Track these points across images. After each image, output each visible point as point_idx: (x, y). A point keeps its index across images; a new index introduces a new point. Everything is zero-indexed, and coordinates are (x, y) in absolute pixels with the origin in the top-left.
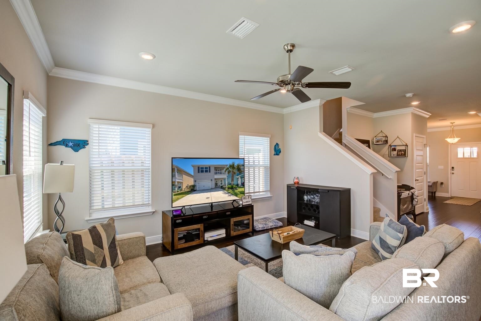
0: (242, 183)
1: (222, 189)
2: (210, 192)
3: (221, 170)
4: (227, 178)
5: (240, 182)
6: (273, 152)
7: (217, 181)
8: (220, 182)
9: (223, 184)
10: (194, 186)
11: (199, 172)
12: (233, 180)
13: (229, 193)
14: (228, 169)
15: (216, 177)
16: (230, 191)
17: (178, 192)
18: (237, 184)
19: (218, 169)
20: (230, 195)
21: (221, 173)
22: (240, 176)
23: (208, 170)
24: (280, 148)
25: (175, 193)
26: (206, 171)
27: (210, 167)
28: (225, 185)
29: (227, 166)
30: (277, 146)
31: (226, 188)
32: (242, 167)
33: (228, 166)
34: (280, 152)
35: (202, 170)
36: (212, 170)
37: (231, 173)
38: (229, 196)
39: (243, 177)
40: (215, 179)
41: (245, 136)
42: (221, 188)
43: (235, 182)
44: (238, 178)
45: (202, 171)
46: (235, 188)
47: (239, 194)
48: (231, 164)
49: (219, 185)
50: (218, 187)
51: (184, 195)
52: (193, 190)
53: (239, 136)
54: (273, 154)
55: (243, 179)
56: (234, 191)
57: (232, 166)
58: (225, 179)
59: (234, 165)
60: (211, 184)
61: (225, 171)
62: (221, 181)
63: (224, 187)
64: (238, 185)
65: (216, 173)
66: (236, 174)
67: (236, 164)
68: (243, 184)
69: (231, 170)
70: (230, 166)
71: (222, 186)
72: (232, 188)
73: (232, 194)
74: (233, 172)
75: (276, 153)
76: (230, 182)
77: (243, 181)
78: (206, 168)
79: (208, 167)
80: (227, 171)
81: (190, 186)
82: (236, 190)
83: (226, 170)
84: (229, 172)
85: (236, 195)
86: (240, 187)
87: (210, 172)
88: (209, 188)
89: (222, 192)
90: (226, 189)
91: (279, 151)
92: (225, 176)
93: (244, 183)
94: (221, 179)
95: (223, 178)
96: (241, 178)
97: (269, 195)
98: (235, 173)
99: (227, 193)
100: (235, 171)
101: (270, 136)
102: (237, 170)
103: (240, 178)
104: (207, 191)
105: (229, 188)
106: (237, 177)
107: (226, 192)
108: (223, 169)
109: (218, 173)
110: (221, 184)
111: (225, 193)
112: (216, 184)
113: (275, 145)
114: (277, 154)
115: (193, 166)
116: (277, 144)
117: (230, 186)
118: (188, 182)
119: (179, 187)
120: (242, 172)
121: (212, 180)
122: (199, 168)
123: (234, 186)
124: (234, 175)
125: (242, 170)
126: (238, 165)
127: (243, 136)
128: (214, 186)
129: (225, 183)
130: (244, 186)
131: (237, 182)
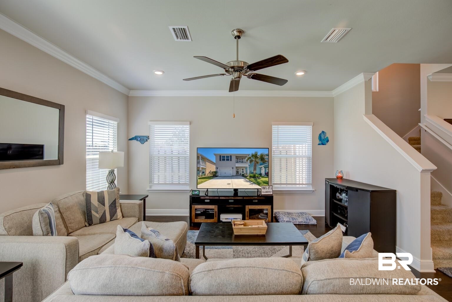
0: (266, 173)
1: (243, 177)
2: (231, 179)
3: (242, 159)
4: (249, 167)
5: (263, 172)
6: (318, 141)
7: (238, 169)
8: (242, 171)
9: (245, 172)
10: (216, 172)
11: (220, 160)
12: (255, 169)
13: (251, 181)
14: (250, 158)
15: (238, 165)
16: (252, 179)
17: (202, 176)
18: (259, 173)
19: (240, 159)
20: (252, 184)
21: (242, 162)
22: (264, 165)
23: (230, 158)
24: (327, 137)
25: (199, 177)
26: (228, 160)
27: (231, 156)
28: (247, 174)
29: (249, 155)
30: (322, 134)
31: (247, 176)
32: (266, 157)
33: (251, 155)
34: (328, 141)
35: (223, 158)
36: (234, 159)
37: (254, 162)
38: (250, 184)
39: (267, 167)
40: (236, 167)
41: (279, 126)
42: (243, 176)
43: (258, 171)
44: (262, 168)
45: (223, 160)
46: (258, 177)
47: (262, 183)
48: (254, 153)
49: (241, 174)
50: (238, 175)
51: (207, 179)
52: (215, 175)
53: (272, 126)
54: (318, 144)
55: (267, 168)
56: (256, 180)
57: (255, 156)
58: (246, 168)
59: (256, 155)
60: (233, 172)
61: (247, 160)
62: (243, 169)
64: (261, 174)
65: (237, 162)
66: (259, 164)
67: (259, 154)
68: (267, 174)
69: (253, 159)
70: (253, 156)
71: (243, 174)
72: (254, 177)
73: (255, 183)
74: (255, 161)
75: (322, 142)
76: (252, 171)
77: (267, 171)
78: (227, 157)
79: (229, 156)
80: (249, 161)
81: (213, 172)
82: (259, 179)
84: (251, 161)
85: (259, 184)
86: (263, 177)
87: (231, 160)
88: (230, 175)
89: (243, 180)
90: (248, 177)
91: (327, 140)
92: (247, 165)
93: (268, 173)
94: (243, 168)
95: (244, 167)
96: (265, 168)
97: (311, 189)
98: (258, 163)
100: (258, 160)
101: (312, 123)
102: (260, 160)
103: (263, 167)
104: (228, 178)
105: (251, 177)
106: (261, 166)
107: (248, 181)
108: (245, 158)
109: (240, 161)
110: (243, 172)
111: (246, 181)
112: (237, 172)
113: (320, 135)
114: (324, 143)
115: (215, 155)
116: (323, 132)
117: (252, 175)
118: (210, 168)
119: (203, 172)
120: (266, 162)
121: (233, 168)
122: (220, 156)
123: (257, 175)
124: (257, 164)
125: (267, 160)
126: (261, 154)
127: (277, 126)
128: (235, 174)
129: (247, 172)
130: (268, 176)
131: (261, 172)
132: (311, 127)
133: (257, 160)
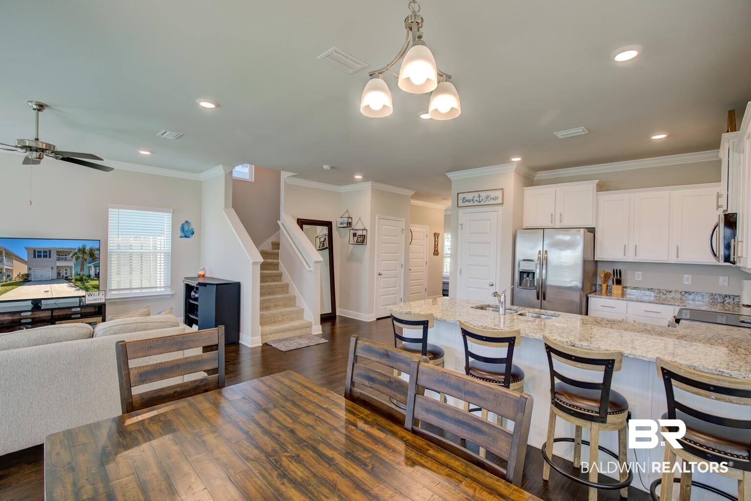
0: (96, 274)
1: (66, 281)
2: (50, 284)
3: (66, 255)
4: (75, 267)
5: (92, 273)
6: (180, 233)
7: (60, 270)
8: (64, 272)
9: (69, 274)
10: (28, 275)
11: (35, 257)
12: (82, 269)
13: (77, 286)
14: (76, 253)
15: (59, 264)
16: (79, 283)
17: (6, 281)
18: (88, 274)
19: (62, 254)
20: (78, 289)
21: (66, 260)
22: (93, 264)
23: (48, 254)
24: (192, 229)
25: (2, 284)
26: (45, 256)
27: (50, 251)
28: (71, 276)
29: (74, 249)
30: (186, 224)
31: (72, 279)
32: (96, 252)
33: (77, 249)
34: (193, 233)
35: (38, 254)
36: (54, 255)
37: (81, 259)
38: (76, 290)
39: (97, 266)
40: (57, 267)
41: (121, 210)
42: (66, 279)
43: (86, 272)
44: (91, 267)
45: (39, 256)
46: (85, 280)
47: (91, 288)
48: (81, 247)
49: (63, 276)
50: (61, 277)
51: (15, 286)
52: (26, 280)
53: (108, 209)
54: (180, 236)
55: (97, 268)
56: (83, 284)
57: (83, 251)
58: (71, 267)
59: (84, 249)
60: (51, 274)
61: (72, 257)
62: (66, 270)
63: (70, 278)
64: (89, 276)
65: (59, 260)
66: (88, 261)
67: (88, 248)
68: (97, 276)
69: (80, 255)
70: (80, 250)
71: (66, 277)
72: (81, 280)
73: (82, 288)
74: (83, 258)
75: (185, 234)
76: (79, 272)
77: (98, 271)
78: (45, 252)
79: (47, 251)
80: (74, 257)
81: (23, 275)
82: (87, 283)
83: (74, 255)
84: (77, 258)
85: (87, 289)
86: (93, 280)
87: (50, 257)
88: (48, 279)
89: (66, 284)
90: (73, 281)
91: (191, 232)
92: (72, 263)
93: (99, 273)
94: (66, 268)
95: (68, 267)
96: (95, 267)
97: (169, 293)
98: (86, 260)
99: (73, 287)
100: (87, 257)
101: (172, 210)
102: (89, 256)
103: (93, 266)
104: (46, 282)
105: (76, 280)
106: (90, 265)
107: (73, 285)
108: (69, 254)
109: (62, 259)
110: (66, 273)
111: (71, 286)
112: (59, 274)
113: (183, 225)
114: (187, 236)
115: (26, 249)
116: (187, 222)
117: (78, 277)
118: (20, 269)
119: (9, 276)
120: (96, 258)
121: (52, 268)
122: (35, 251)
123: (84, 278)
124: (85, 262)
125: (97, 256)
126: (90, 249)
127: (117, 210)
128: (55, 277)
129: (71, 273)
130: (98, 278)
131: (89, 272)
132: (171, 214)
133: (85, 257)
